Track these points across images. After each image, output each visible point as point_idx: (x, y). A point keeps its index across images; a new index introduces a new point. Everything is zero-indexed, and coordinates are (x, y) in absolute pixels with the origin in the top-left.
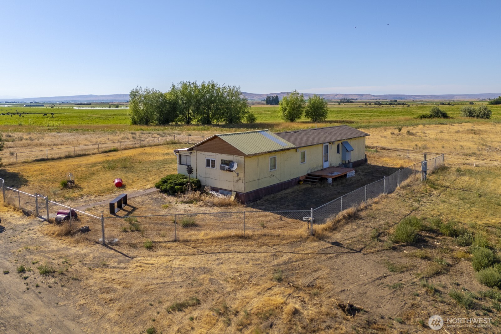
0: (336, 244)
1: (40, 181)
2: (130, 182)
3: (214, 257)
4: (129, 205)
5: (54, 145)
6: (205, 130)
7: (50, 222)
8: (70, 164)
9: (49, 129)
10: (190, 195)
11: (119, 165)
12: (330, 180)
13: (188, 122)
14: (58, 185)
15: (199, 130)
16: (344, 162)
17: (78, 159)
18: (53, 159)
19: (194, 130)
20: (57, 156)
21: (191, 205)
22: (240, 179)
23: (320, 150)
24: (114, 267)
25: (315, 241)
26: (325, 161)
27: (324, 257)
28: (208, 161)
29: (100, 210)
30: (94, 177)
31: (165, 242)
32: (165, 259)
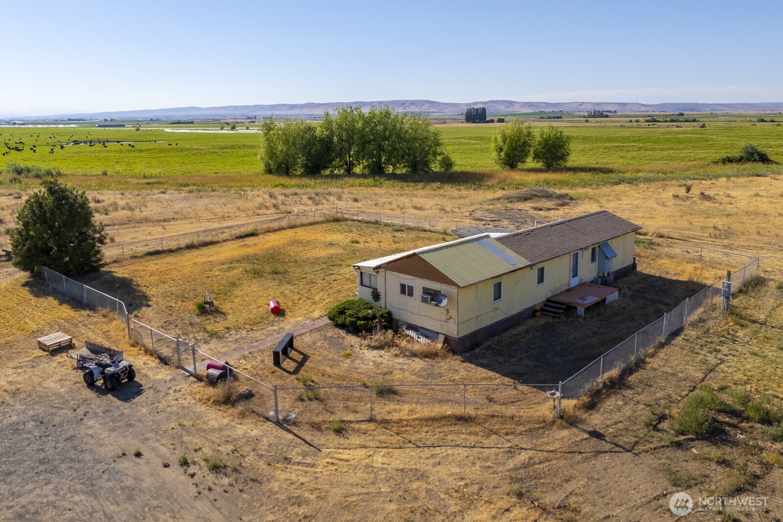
0: (596, 435)
1: (165, 295)
2: (290, 304)
3: (427, 452)
4: (296, 350)
5: (165, 221)
6: (376, 186)
7: (199, 379)
8: (196, 260)
9: (148, 184)
10: (379, 337)
11: (268, 268)
12: (581, 311)
13: (349, 172)
14: (191, 306)
15: (367, 186)
16: (601, 275)
17: (205, 251)
18: (171, 251)
19: (360, 185)
20: (173, 245)
21: (382, 352)
22: (451, 318)
23: (566, 262)
24: (299, 463)
25: (564, 428)
26: (573, 277)
27: (578, 457)
28: (403, 287)
29: (259, 359)
30: (237, 292)
31: (358, 422)
32: (362, 453)
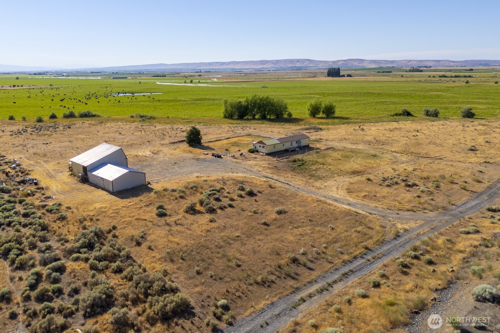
10: (255, 153)
11: (235, 144)
13: (254, 119)
14: (224, 150)
15: (259, 124)
16: (298, 146)
17: (220, 141)
19: (257, 123)
22: (266, 150)
23: (289, 143)
26: (291, 146)
28: (259, 146)
